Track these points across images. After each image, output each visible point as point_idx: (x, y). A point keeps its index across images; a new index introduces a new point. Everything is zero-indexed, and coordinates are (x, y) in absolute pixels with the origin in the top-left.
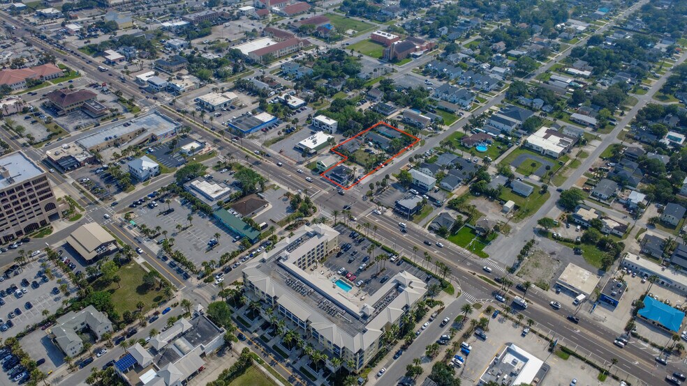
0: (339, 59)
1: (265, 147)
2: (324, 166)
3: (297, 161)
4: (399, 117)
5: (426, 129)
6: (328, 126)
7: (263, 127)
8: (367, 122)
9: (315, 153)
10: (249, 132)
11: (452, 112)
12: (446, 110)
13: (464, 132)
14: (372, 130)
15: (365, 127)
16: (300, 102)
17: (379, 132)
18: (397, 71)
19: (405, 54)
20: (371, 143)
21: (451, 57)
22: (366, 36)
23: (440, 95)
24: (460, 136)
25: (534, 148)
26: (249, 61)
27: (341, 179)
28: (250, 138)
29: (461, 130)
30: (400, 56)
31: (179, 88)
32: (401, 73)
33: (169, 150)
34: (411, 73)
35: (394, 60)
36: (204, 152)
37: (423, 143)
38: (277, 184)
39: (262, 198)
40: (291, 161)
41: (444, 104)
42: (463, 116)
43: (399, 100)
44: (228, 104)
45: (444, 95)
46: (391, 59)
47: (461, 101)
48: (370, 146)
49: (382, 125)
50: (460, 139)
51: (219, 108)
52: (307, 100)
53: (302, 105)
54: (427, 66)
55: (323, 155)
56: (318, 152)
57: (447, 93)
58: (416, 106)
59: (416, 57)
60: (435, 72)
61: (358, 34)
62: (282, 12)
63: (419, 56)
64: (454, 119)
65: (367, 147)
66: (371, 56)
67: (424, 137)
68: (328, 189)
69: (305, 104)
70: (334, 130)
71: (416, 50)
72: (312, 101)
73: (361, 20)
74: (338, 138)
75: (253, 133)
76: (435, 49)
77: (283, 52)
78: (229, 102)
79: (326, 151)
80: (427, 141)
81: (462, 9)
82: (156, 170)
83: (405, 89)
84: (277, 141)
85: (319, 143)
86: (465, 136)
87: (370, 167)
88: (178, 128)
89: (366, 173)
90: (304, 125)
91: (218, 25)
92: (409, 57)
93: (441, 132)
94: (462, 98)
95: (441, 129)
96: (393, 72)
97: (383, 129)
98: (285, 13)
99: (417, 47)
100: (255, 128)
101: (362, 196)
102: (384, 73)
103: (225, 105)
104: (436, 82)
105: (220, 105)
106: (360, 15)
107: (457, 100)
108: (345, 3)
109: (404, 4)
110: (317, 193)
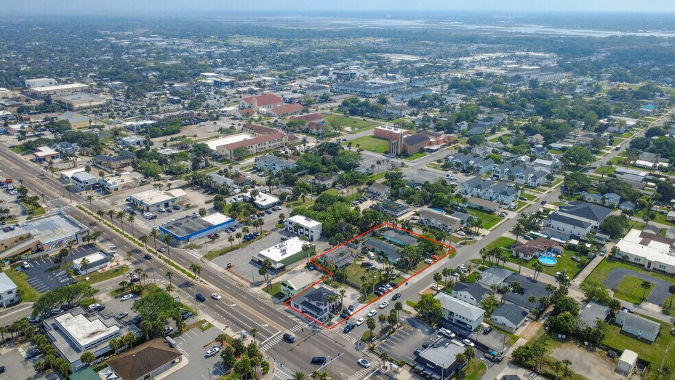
0: (331, 153)
1: (206, 261)
2: (292, 289)
3: (251, 281)
4: (413, 219)
5: (455, 235)
6: (307, 230)
7: (211, 232)
8: (367, 225)
9: (283, 269)
10: (187, 239)
11: (491, 212)
12: (480, 209)
13: (514, 237)
14: (374, 235)
15: (363, 231)
16: (271, 200)
17: (384, 239)
18: (407, 166)
19: (417, 146)
20: (372, 254)
21: (477, 150)
22: (371, 132)
23: (469, 191)
24: (508, 243)
25: (632, 260)
26: (217, 157)
27: (319, 310)
28: (187, 247)
29: (508, 235)
30: (410, 149)
31: (110, 185)
32: (413, 168)
33: (54, 265)
34: (427, 168)
35: (405, 154)
36: (107, 269)
37: (453, 253)
38: (209, 319)
39: (171, 346)
40: (242, 281)
41: (476, 202)
42: (507, 217)
43: (412, 197)
44: (170, 204)
45: (475, 190)
46: (399, 153)
47: (501, 198)
48: (371, 259)
49: (389, 229)
50: (509, 247)
51: (156, 208)
52: (282, 197)
53: (274, 204)
54: (447, 159)
55: (295, 272)
56: (287, 268)
57: (479, 187)
58: (438, 205)
59: (432, 151)
60: (458, 165)
61: (358, 131)
62: (271, 112)
63: (435, 150)
64: (495, 220)
65: (366, 260)
66: (374, 151)
67: (453, 245)
68: (296, 328)
69: (279, 204)
70: (316, 235)
71: (431, 144)
72: (289, 200)
73: (362, 119)
74: (321, 247)
75: (195, 240)
76: (454, 143)
77: (261, 147)
78: (173, 201)
79: (302, 265)
80: (459, 251)
81: (481, 108)
82: (12, 296)
83: (419, 184)
84: (228, 252)
85: (289, 253)
86: (516, 244)
87: (369, 290)
88: (80, 234)
89: (362, 300)
90: (274, 230)
91: (191, 124)
92: (422, 151)
93: (479, 238)
94: (501, 194)
95: (478, 234)
96: (403, 166)
97: (390, 235)
98: (273, 113)
99: (432, 140)
100: (197, 233)
101: (354, 341)
102: (391, 168)
103: (166, 205)
104: (460, 177)
105: (158, 205)
106: (362, 114)
107: (494, 197)
108: (345, 104)
109: (412, 103)
110: (275, 337)
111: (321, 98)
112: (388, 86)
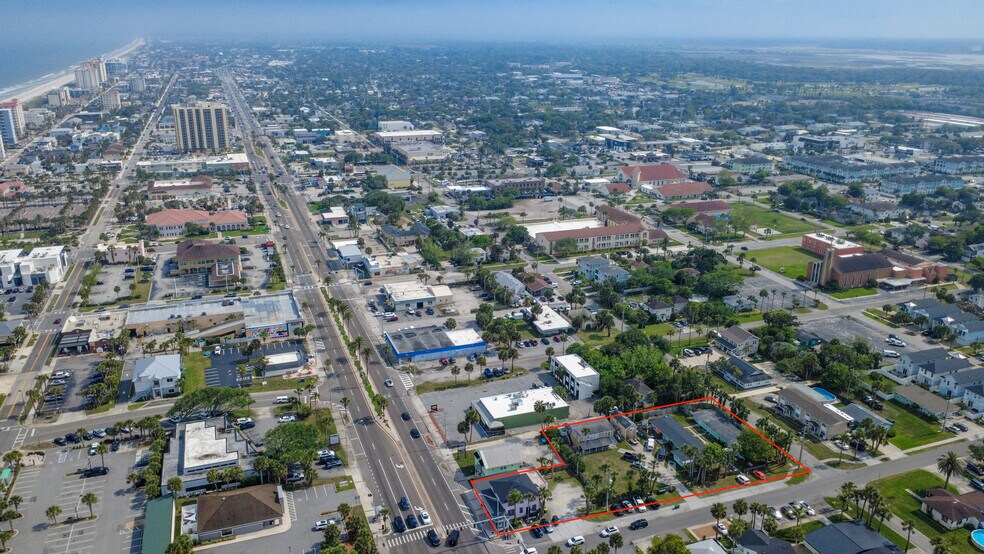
0: (702, 267)
1: (412, 393)
3: (447, 437)
4: (769, 399)
5: (829, 444)
6: (573, 380)
7: (446, 354)
8: (674, 392)
9: (500, 432)
10: (409, 357)
11: (931, 419)
12: (914, 409)
13: (943, 476)
14: (680, 412)
15: (664, 400)
16: (561, 323)
17: (693, 422)
18: (825, 307)
19: (861, 276)
20: (651, 442)
22: (798, 242)
23: (910, 370)
24: (926, 485)
26: (533, 249)
28: (404, 369)
29: (933, 469)
30: (843, 279)
31: (371, 267)
32: (833, 312)
33: (241, 357)
34: (860, 316)
35: (831, 287)
36: (294, 376)
37: (802, 475)
38: (357, 477)
40: (436, 435)
41: (908, 392)
42: (961, 436)
43: (785, 361)
44: (426, 304)
45: (921, 372)
46: (823, 283)
47: (968, 397)
48: (646, 452)
49: (712, 407)
50: (923, 493)
51: (404, 307)
52: (576, 324)
53: (561, 331)
54: (903, 306)
55: (517, 440)
56: (507, 431)
57: (930, 368)
58: (831, 385)
59: (891, 288)
60: (921, 320)
61: (778, 237)
62: (656, 192)
63: (899, 288)
64: (933, 436)
65: (638, 449)
66: (783, 273)
67: (809, 459)
68: (456, 527)
69: (570, 332)
70: (585, 390)
71: (893, 275)
72: (589, 328)
73: (801, 217)
74: (581, 413)
75: (417, 362)
76: (948, 280)
77: (602, 242)
78: (430, 301)
79: (533, 433)
80: (816, 475)
82: (171, 385)
83: (823, 341)
84: (449, 388)
85: (521, 410)
86: (943, 489)
87: (600, 500)
88: (293, 323)
89: (584, 514)
90: (534, 370)
91: (534, 197)
92: (871, 285)
93: (871, 462)
94: (970, 389)
95: (874, 454)
96: (815, 307)
97: (706, 417)
98: (658, 193)
99: (896, 269)
100: (426, 352)
102: (791, 305)
103: (420, 305)
105: (408, 303)
106: (803, 209)
107: (955, 392)
108: (783, 190)
109: (911, 201)
110: (418, 531)
111: (753, 177)
112: (881, 167)
